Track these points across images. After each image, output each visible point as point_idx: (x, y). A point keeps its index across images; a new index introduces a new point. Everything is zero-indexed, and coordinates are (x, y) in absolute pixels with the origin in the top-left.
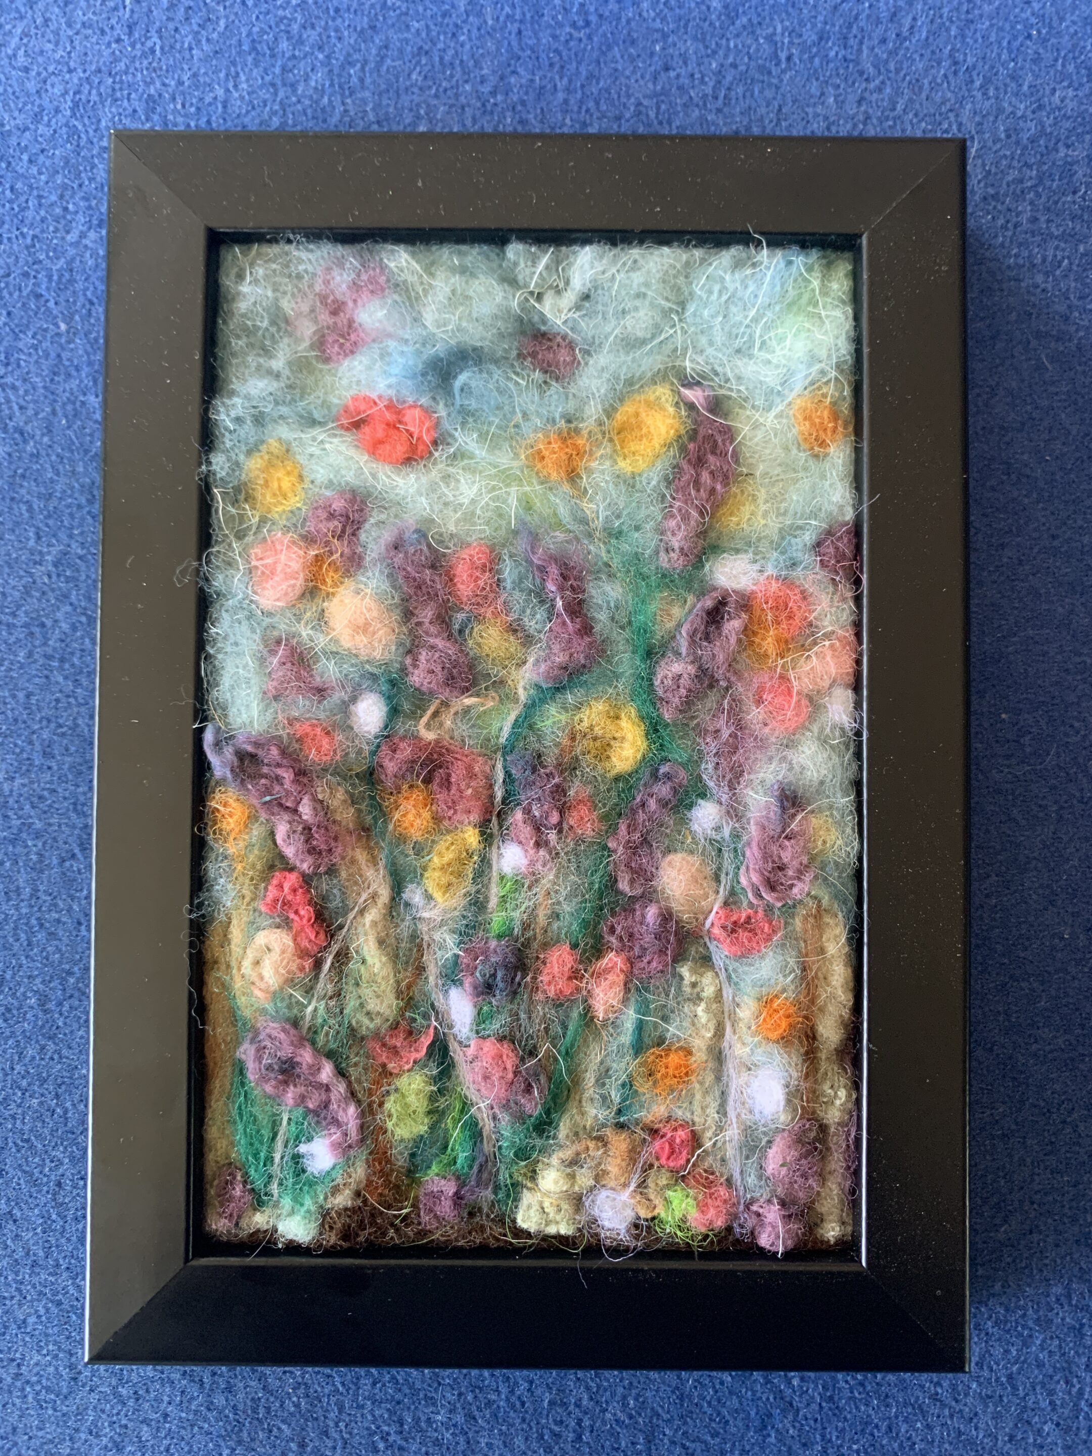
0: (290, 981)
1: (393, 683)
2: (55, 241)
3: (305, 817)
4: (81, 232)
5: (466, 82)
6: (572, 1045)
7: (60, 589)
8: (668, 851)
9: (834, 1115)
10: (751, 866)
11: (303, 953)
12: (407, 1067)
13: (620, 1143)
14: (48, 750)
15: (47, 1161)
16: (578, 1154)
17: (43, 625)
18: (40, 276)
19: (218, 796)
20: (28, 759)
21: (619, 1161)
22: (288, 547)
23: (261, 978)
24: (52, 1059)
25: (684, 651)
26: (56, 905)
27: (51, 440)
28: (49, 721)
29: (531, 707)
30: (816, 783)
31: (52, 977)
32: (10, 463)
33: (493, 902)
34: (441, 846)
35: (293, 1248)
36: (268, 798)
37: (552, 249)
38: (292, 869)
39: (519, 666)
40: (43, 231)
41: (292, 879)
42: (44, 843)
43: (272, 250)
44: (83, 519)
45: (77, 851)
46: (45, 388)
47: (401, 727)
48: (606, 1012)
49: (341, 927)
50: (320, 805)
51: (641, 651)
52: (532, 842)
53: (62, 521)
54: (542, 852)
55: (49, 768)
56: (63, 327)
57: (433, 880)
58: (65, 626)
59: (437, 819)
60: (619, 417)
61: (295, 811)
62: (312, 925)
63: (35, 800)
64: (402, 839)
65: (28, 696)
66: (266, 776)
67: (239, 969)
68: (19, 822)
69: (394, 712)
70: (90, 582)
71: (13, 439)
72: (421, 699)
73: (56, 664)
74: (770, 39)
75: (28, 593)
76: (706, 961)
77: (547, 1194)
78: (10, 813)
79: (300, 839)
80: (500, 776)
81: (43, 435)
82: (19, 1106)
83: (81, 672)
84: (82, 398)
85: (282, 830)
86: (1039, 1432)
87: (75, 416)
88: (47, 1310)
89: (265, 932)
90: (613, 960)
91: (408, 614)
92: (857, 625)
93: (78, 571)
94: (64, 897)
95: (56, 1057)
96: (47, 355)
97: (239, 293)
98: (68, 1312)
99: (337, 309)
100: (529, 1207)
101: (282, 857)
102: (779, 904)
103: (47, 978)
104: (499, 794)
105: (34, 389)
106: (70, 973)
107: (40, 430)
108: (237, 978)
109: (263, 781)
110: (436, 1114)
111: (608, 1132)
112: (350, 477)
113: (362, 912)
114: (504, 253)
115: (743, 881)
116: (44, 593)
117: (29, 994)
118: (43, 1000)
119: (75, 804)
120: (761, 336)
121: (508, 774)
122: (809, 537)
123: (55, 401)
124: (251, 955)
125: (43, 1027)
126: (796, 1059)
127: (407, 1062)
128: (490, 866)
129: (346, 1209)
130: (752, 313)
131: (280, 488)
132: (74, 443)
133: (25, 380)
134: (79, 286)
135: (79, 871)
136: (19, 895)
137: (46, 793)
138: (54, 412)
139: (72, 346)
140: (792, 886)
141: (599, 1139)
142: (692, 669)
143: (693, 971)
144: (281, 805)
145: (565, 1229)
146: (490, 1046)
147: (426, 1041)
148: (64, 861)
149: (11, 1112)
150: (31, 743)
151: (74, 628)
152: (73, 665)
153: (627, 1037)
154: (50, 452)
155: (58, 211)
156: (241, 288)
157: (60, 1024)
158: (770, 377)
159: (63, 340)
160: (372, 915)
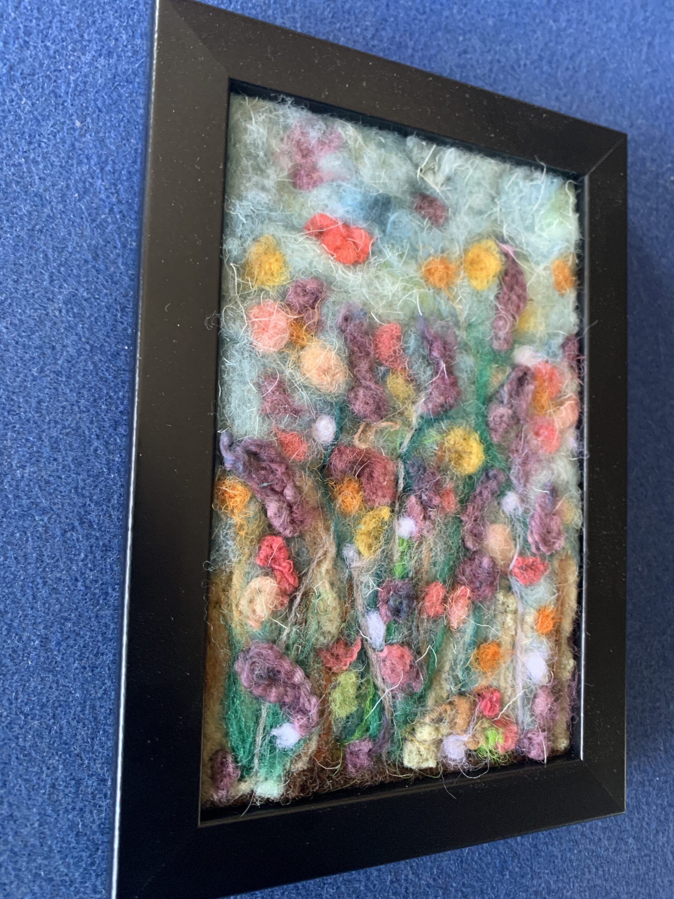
0: (274, 614)
1: (341, 410)
2: (72, 58)
3: (288, 498)
4: (94, 56)
5: (357, 26)
6: (440, 645)
7: (69, 322)
8: (493, 522)
9: (566, 675)
10: (534, 531)
11: (283, 593)
12: (344, 668)
13: (463, 705)
14: (55, 445)
15: (44, 768)
16: (440, 714)
17: (53, 348)
18: (59, 81)
19: (227, 482)
20: (38, 452)
21: (464, 716)
22: (278, 311)
23: (254, 611)
24: (51, 688)
25: (505, 401)
26: (57, 567)
27: (64, 207)
28: (56, 422)
29: (420, 430)
30: (564, 483)
31: (52, 623)
32: (30, 219)
33: (396, 556)
34: (367, 518)
35: (268, 804)
36: (265, 484)
37: (435, 146)
38: (278, 534)
39: (413, 403)
40: (63, 48)
41: (278, 542)
42: (50, 518)
43: (268, 105)
44: (88, 271)
45: (77, 524)
46: (61, 166)
47: (345, 439)
48: (458, 624)
49: (306, 574)
50: (298, 489)
51: (482, 399)
52: (422, 517)
53: (72, 270)
54: (428, 523)
55: (55, 460)
56: (78, 124)
57: (361, 542)
58: (71, 350)
59: (365, 501)
60: (470, 255)
61: (282, 493)
62: (292, 574)
63: (43, 484)
64: (345, 515)
65: (39, 403)
66: (264, 469)
67: (237, 606)
68: (28, 501)
69: (341, 429)
70: (93, 319)
71: (34, 201)
72: (356, 420)
73: (64, 379)
74: (516, 50)
75: (41, 322)
76: (509, 589)
77: (423, 742)
78: (21, 494)
79: (285, 513)
80: (402, 474)
81: (58, 202)
82: (21, 728)
83: (84, 387)
84: (90, 180)
85: (272, 507)
86: (627, 842)
87: (85, 193)
88: (41, 887)
89: (259, 579)
90: (464, 591)
91: (352, 365)
92: (581, 393)
93: (84, 310)
94: (64, 560)
95: (54, 686)
96: (64, 141)
97: (246, 129)
98: (59, 886)
99: (306, 153)
100: (411, 752)
101: (270, 526)
102: (549, 554)
103: (49, 624)
104: (401, 486)
105: (52, 165)
106: (67, 619)
107: (57, 198)
108: (235, 614)
109: (263, 472)
110: (360, 697)
111: (456, 699)
112: (320, 269)
113: (319, 564)
114: (405, 141)
115: (530, 540)
116: (55, 323)
117: (33, 637)
118: (45, 640)
119: (76, 488)
120: (540, 222)
121: (407, 472)
122: (560, 340)
123: (69, 178)
124: (247, 595)
125: (44, 662)
126: (551, 644)
127: (345, 665)
128: (394, 532)
129: (304, 771)
130: (536, 207)
131: (270, 269)
132: (83, 213)
133: (44, 158)
134: (91, 96)
135: (78, 539)
136: (26, 559)
137: (51, 479)
138: (68, 186)
139: (84, 139)
140: (554, 543)
141: (451, 703)
142: (510, 412)
143: (505, 596)
144: (273, 490)
145: (432, 764)
146: (396, 651)
147: (356, 650)
148: (66, 532)
149: (15, 734)
150: (40, 438)
151: (80, 354)
152: (77, 381)
153: (467, 638)
154: (64, 216)
155: (76, 36)
156: (249, 126)
157: (59, 659)
158: (543, 246)
159: (77, 134)
160: (326, 565)
